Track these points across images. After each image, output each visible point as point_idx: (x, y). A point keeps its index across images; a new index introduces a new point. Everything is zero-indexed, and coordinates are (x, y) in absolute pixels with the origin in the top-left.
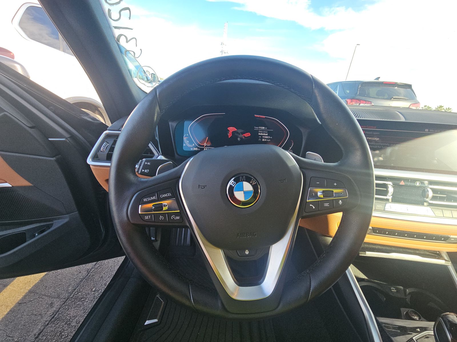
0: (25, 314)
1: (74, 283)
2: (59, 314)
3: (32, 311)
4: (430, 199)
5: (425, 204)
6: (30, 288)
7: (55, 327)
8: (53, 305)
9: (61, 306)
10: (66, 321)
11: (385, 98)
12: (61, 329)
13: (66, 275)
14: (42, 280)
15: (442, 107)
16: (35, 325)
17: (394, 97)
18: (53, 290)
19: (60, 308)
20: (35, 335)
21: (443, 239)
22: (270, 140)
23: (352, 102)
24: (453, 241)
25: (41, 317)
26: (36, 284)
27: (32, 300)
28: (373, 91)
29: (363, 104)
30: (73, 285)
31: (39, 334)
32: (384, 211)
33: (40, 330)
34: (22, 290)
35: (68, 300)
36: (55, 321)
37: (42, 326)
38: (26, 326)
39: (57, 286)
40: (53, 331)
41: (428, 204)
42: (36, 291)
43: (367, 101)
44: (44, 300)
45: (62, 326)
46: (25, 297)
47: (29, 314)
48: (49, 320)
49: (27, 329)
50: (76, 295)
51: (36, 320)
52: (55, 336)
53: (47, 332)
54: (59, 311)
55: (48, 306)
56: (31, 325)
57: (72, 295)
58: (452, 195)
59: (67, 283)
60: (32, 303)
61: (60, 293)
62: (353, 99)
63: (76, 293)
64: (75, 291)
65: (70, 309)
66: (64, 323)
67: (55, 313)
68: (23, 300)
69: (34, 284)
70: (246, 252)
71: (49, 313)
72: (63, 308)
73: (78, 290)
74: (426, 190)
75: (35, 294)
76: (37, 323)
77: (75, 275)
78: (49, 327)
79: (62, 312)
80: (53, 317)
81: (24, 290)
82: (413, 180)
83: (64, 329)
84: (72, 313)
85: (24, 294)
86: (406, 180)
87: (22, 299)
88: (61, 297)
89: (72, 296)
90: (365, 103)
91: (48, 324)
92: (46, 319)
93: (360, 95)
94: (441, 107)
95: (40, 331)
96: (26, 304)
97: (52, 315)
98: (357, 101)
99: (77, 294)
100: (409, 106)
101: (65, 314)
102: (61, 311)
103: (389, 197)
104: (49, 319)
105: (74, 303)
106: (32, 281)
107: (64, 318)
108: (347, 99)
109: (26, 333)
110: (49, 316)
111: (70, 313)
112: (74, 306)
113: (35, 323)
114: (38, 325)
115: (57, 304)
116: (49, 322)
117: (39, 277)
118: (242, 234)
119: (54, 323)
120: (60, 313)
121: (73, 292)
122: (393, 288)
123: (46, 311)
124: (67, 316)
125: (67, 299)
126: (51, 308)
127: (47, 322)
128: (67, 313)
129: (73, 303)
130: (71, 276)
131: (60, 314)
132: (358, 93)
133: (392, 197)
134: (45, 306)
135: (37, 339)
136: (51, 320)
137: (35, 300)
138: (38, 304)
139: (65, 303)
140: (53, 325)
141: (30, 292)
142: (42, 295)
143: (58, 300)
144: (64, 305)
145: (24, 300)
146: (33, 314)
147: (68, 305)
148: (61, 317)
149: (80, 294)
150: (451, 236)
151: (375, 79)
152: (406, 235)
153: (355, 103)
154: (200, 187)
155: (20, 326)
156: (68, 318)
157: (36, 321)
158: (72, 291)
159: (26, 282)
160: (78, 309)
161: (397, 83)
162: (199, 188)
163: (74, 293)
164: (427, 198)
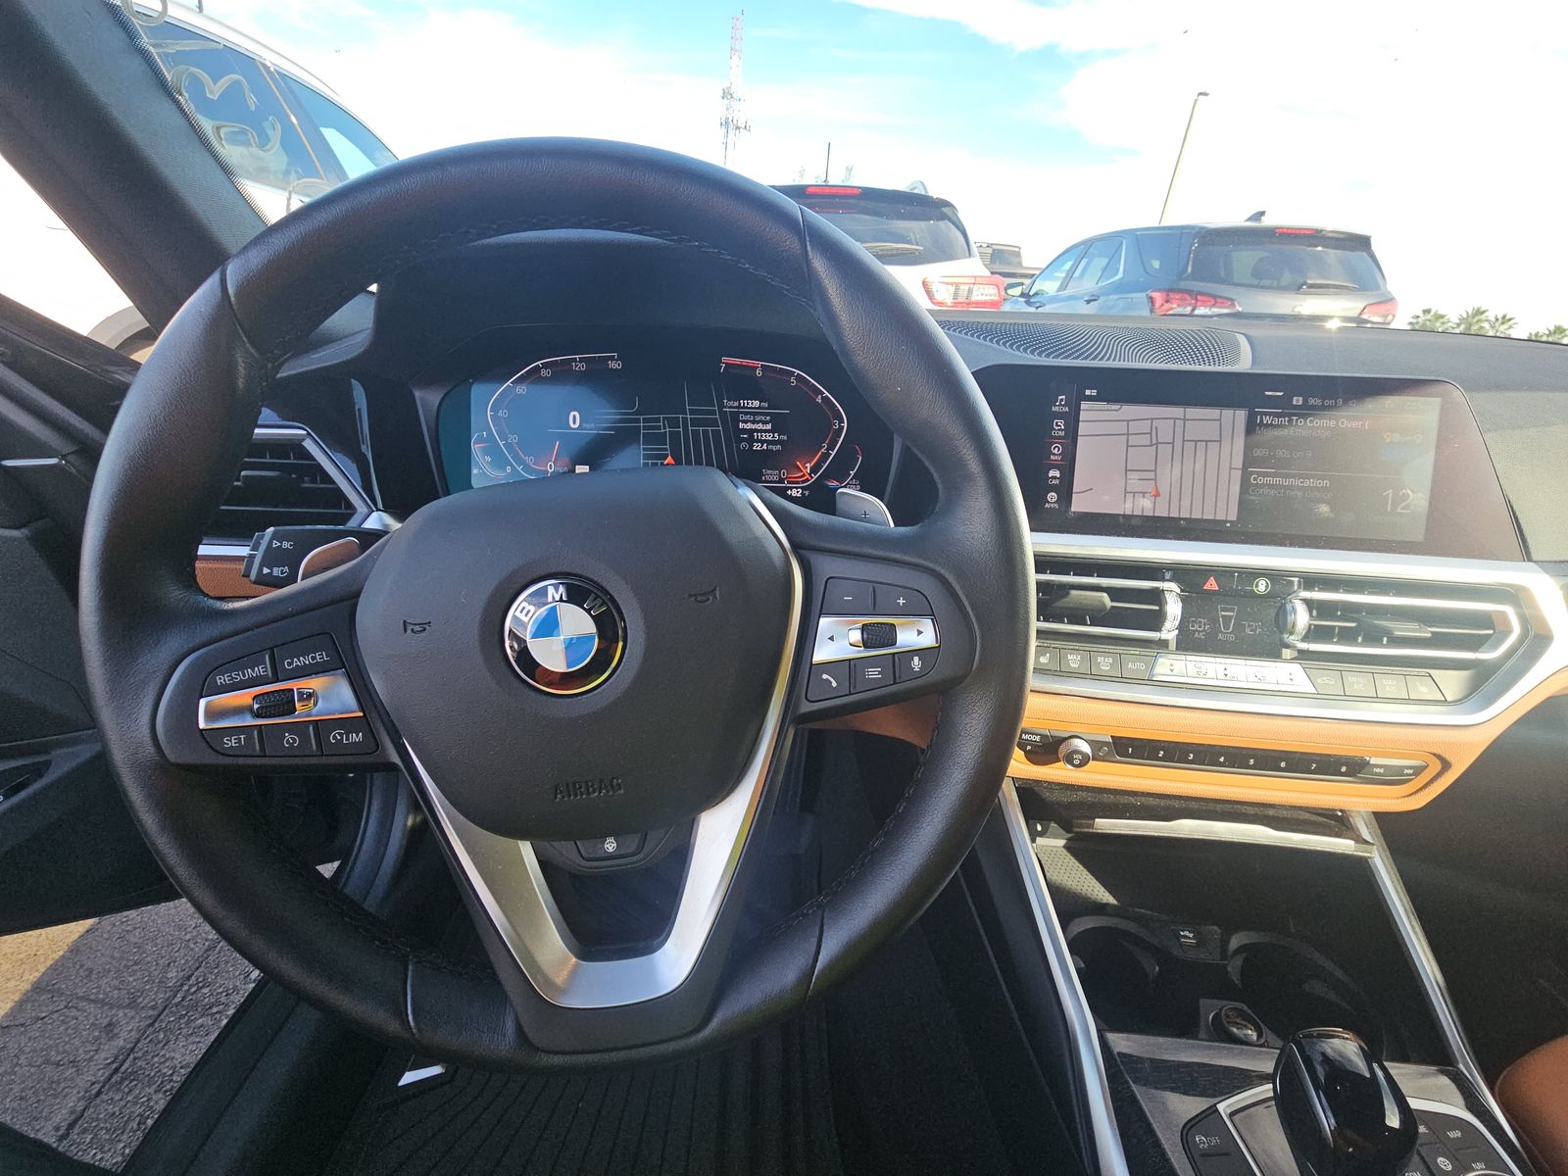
0: (22, 1061)
1: (186, 955)
2: (135, 1059)
3: (44, 1053)
4: (1300, 638)
5: (1287, 653)
6: (38, 975)
7: (122, 1103)
8: (116, 1031)
9: (142, 1033)
10: (159, 1082)
11: (1284, 282)
12: (143, 1108)
13: (159, 931)
14: (75, 950)
15: (1484, 312)
16: (55, 1096)
17: (1309, 282)
18: (115, 981)
19: (138, 1041)
20: (57, 1129)
21: (1344, 769)
22: (779, 447)
23: (1167, 301)
24: (1380, 774)
25: (75, 1069)
26: (57, 961)
27: (44, 1015)
28: (1245, 259)
29: (1206, 307)
30: (183, 962)
31: (71, 1126)
32: (1150, 682)
33: (72, 1113)
34: (12, 984)
35: (167, 1011)
36: (121, 1083)
37: (79, 1100)
38: (27, 1101)
39: (126, 966)
40: (118, 1113)
41: (1296, 654)
42: (56, 986)
43: (1220, 297)
44: (85, 1014)
45: (145, 1099)
46: (20, 1006)
47: (36, 1062)
48: (102, 1079)
49: (30, 1109)
50: (192, 994)
51: (59, 1080)
52: (123, 1132)
53: (98, 1120)
54: (136, 1050)
55: (97, 1034)
56: (42, 1098)
57: (180, 995)
58: (1376, 622)
59: (162, 957)
60: (46, 1024)
61: (139, 991)
62: (1170, 290)
63: (193, 990)
64: (191, 982)
65: (172, 1042)
66: (155, 1086)
67: (121, 1057)
68: (14, 1017)
69: (49, 963)
70: (606, 846)
71: (103, 1055)
72: (148, 1040)
73: (200, 980)
74: (1289, 607)
75: (53, 997)
76: (63, 1090)
77: (189, 930)
78: (103, 1102)
79: (147, 1051)
80: (116, 1070)
81: (18, 983)
82: (1246, 572)
83: (152, 1107)
84: (178, 1056)
85: (16, 998)
86: (1223, 572)
87: (12, 1012)
88: (141, 1002)
89: (178, 999)
90: (1214, 306)
91: (99, 1093)
92: (93, 1075)
93: (1194, 277)
94: (1479, 312)
95: (73, 1117)
96: (26, 1031)
97: (113, 1062)
98: (1185, 299)
99: (196, 991)
100: (1361, 314)
101: (156, 1059)
102: (141, 1050)
103: (1169, 632)
104: (102, 1075)
105: (187, 1024)
106: (41, 951)
107: (152, 1070)
108: (1153, 291)
109: (29, 1124)
110: (101, 1066)
111: (173, 1054)
112: (184, 1031)
113: (55, 1090)
114: (67, 1095)
115: (129, 1026)
116: (103, 1087)
117: (66, 937)
118: (571, 786)
119: (118, 1090)
120: (140, 1054)
121: (182, 985)
122: (1187, 933)
123: (90, 1051)
124: (161, 1067)
125: (161, 1008)
126: (109, 1040)
127: (97, 1087)
128: (164, 1056)
129: (182, 1021)
130: (177, 933)
131: (139, 1058)
132: (1189, 270)
133: (1177, 632)
134: (89, 1034)
135: (65, 1142)
136: (109, 1078)
137: (55, 1016)
138: (66, 1029)
139: (155, 1021)
140: (118, 1097)
141: (38, 988)
142: (77, 998)
143: (132, 1013)
144: (151, 1029)
145: (19, 1016)
146: (47, 1062)
147: (165, 1030)
148: (141, 1068)
149: (205, 990)
150: (1373, 761)
151: (1249, 219)
152: (1222, 759)
153: (1179, 305)
154: (409, 628)
155: (8, 1100)
156: (165, 1070)
157: (59, 1083)
158: (178, 984)
159: (22, 956)
160: (199, 1042)
161: (1321, 231)
162: (405, 631)
163: (186, 988)
164: (1291, 633)
